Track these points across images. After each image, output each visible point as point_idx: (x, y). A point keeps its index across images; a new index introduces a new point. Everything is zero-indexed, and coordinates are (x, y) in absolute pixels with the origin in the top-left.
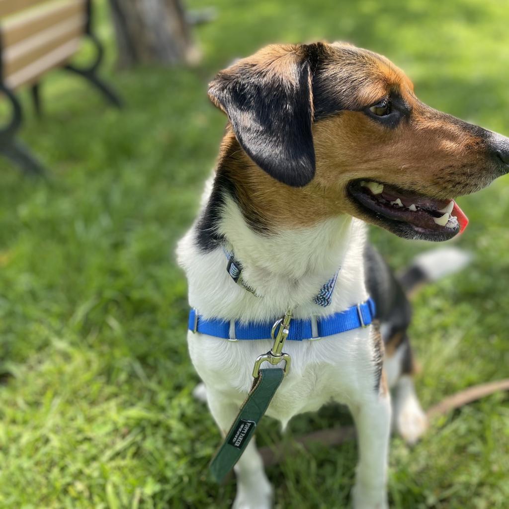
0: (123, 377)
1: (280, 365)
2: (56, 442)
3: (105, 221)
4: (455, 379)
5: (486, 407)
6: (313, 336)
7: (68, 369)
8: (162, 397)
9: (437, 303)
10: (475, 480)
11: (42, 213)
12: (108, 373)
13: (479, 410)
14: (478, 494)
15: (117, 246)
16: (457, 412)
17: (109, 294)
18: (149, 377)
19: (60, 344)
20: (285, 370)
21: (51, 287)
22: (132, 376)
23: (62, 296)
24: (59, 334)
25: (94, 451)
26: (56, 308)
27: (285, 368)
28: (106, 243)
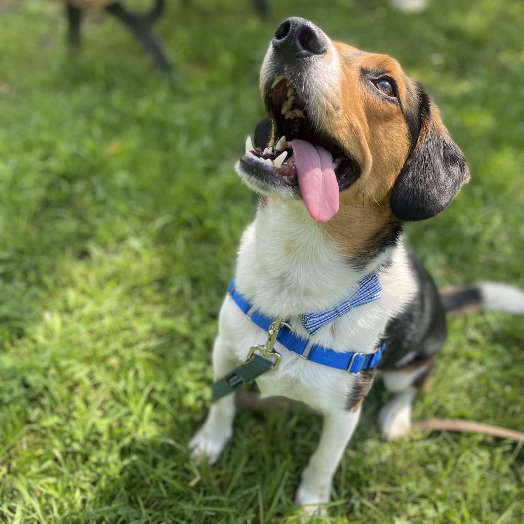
0: (174, 290)
1: (273, 360)
2: (108, 322)
3: (207, 142)
4: (450, 406)
5: (464, 441)
6: (303, 354)
7: (135, 267)
8: (197, 319)
9: (474, 334)
10: (419, 491)
11: (157, 114)
12: (162, 283)
13: (456, 440)
14: (415, 503)
15: (210, 171)
16: (436, 433)
17: (186, 215)
18: (194, 298)
19: (135, 243)
20: (274, 366)
21: (142, 190)
22: (180, 293)
23: (150, 200)
24: (137, 234)
25: (131, 340)
26: (140, 210)
27: (275, 364)
28: (201, 164)
